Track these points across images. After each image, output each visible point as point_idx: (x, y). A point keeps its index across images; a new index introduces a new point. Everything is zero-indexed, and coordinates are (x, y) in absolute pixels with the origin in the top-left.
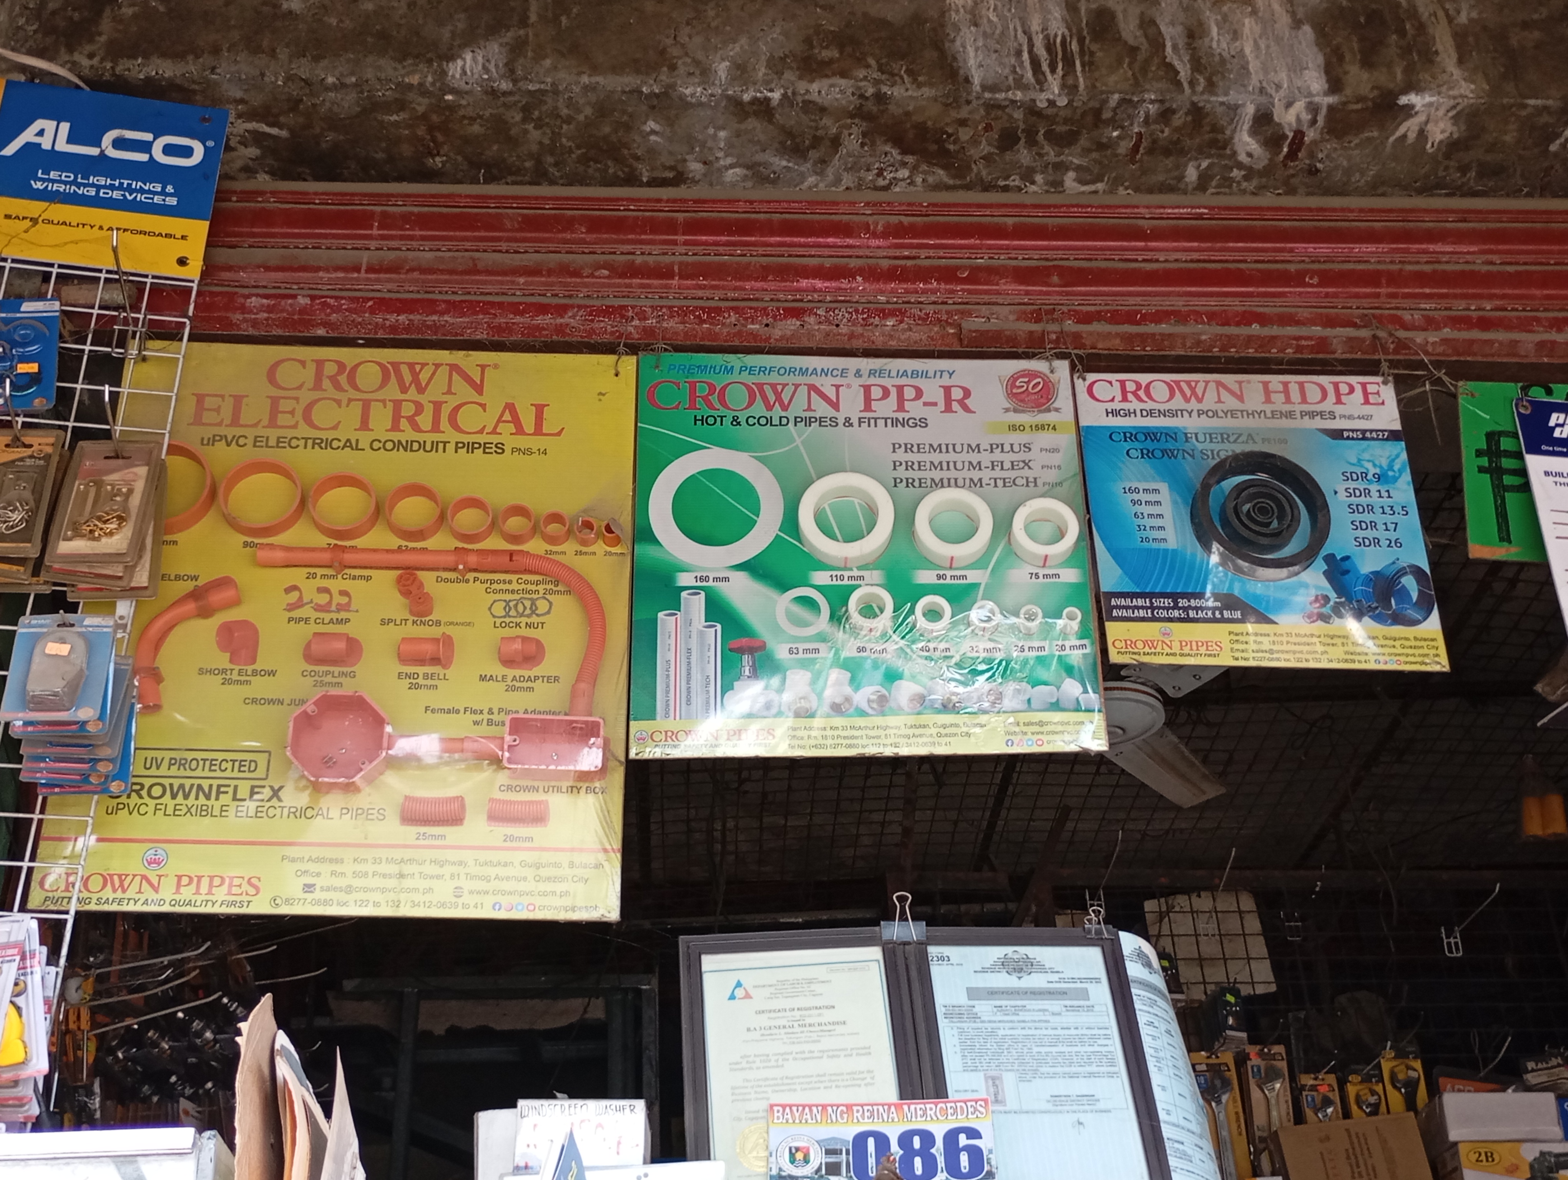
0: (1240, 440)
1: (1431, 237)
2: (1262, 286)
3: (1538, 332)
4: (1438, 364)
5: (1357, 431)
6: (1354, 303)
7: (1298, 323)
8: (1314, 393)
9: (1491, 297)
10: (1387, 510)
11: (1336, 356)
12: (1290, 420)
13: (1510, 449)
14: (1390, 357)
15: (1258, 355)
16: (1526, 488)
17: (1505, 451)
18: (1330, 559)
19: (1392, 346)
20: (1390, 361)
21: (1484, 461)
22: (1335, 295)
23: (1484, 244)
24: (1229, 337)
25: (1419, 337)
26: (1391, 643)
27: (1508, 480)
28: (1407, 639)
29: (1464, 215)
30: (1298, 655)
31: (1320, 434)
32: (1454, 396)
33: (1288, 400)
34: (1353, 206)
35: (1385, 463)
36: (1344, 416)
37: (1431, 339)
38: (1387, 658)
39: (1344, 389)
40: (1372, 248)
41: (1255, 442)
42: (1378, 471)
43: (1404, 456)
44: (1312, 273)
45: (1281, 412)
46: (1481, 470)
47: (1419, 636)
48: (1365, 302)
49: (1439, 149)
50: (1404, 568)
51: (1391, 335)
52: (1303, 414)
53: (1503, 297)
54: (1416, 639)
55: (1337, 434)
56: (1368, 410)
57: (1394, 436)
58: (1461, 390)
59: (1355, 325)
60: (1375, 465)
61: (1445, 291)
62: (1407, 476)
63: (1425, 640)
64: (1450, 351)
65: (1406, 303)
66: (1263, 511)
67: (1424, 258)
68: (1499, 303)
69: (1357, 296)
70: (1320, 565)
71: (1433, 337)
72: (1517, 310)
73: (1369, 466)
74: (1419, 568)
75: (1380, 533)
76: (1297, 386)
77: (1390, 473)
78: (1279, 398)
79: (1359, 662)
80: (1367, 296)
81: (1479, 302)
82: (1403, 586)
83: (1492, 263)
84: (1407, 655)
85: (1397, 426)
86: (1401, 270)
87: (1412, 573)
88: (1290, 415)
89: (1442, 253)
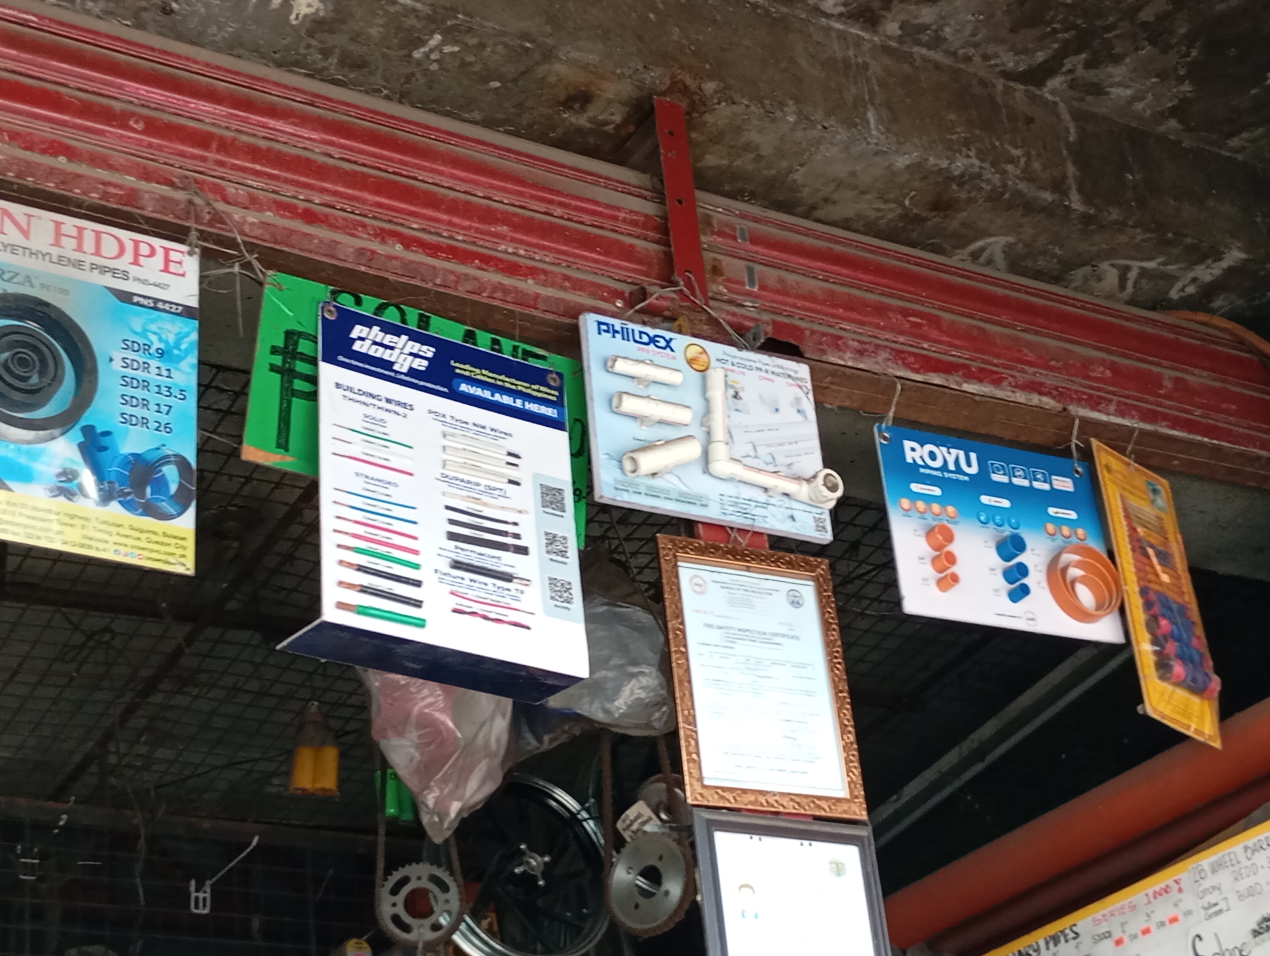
0: (15, 280)
1: (273, 112)
2: (80, 118)
3: (362, 238)
4: (251, 247)
5: (149, 298)
6: (177, 160)
7: (111, 167)
8: (109, 247)
9: (323, 190)
10: (164, 390)
11: (145, 213)
12: (76, 271)
13: (306, 352)
14: (203, 228)
15: (58, 191)
16: (313, 396)
17: (302, 354)
18: (88, 431)
19: (208, 217)
20: (201, 232)
21: (278, 360)
22: (159, 148)
23: (327, 134)
24: (28, 163)
25: (237, 214)
26: (137, 534)
27: (299, 385)
28: (154, 533)
29: (313, 99)
30: (29, 531)
31: (108, 292)
32: (261, 284)
33: (80, 248)
34: (199, 58)
35: (171, 339)
36: (139, 280)
37: (250, 219)
38: (129, 550)
39: (144, 249)
40: (208, 107)
41: (32, 286)
42: (162, 346)
43: (194, 336)
44: (140, 118)
45: (69, 260)
46: (273, 368)
47: (169, 533)
48: (190, 163)
49: (302, 23)
50: (168, 456)
51: (209, 204)
52: (94, 267)
53: (335, 193)
54: (165, 535)
55: (126, 297)
56: (166, 278)
57: (188, 312)
58: (269, 279)
59: (171, 184)
60: (160, 340)
61: (275, 172)
62: (192, 359)
63: (175, 537)
64: (267, 237)
65: (235, 176)
66: (23, 362)
67: (263, 132)
68: (328, 199)
69: (182, 154)
70: (76, 435)
71: (252, 218)
72: (344, 210)
73: (154, 338)
74: (184, 459)
75: (151, 415)
76: (93, 234)
77: (176, 352)
78: (69, 244)
79: (97, 549)
80: (194, 157)
81: (309, 192)
82: (163, 475)
83: (330, 156)
84: (152, 551)
85: (194, 303)
86: (235, 139)
87: (176, 463)
88: (78, 265)
89: (282, 131)
